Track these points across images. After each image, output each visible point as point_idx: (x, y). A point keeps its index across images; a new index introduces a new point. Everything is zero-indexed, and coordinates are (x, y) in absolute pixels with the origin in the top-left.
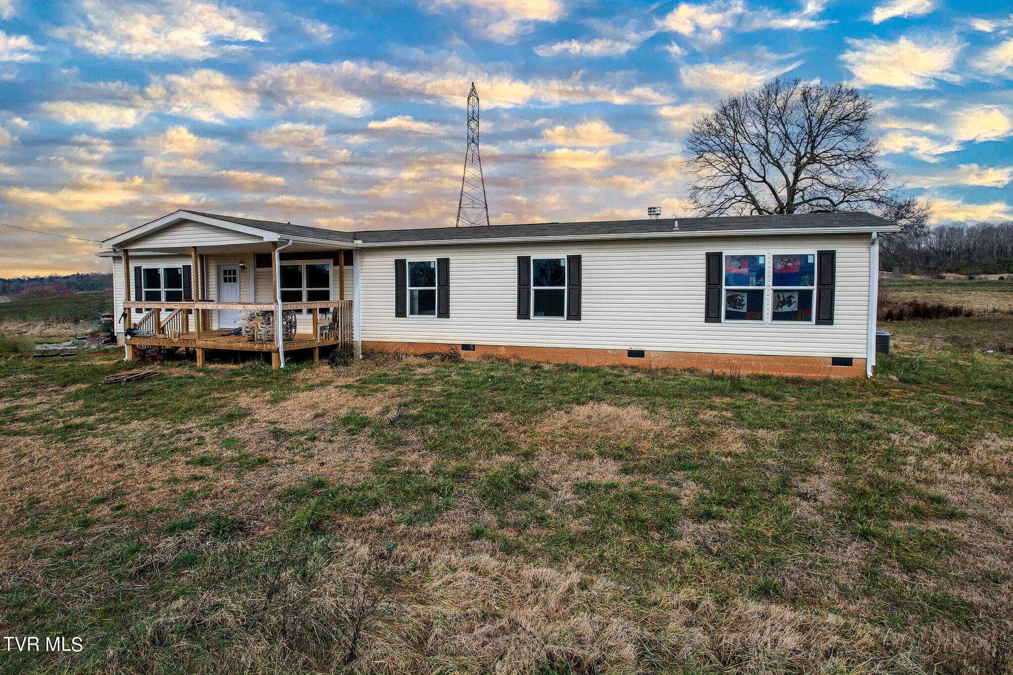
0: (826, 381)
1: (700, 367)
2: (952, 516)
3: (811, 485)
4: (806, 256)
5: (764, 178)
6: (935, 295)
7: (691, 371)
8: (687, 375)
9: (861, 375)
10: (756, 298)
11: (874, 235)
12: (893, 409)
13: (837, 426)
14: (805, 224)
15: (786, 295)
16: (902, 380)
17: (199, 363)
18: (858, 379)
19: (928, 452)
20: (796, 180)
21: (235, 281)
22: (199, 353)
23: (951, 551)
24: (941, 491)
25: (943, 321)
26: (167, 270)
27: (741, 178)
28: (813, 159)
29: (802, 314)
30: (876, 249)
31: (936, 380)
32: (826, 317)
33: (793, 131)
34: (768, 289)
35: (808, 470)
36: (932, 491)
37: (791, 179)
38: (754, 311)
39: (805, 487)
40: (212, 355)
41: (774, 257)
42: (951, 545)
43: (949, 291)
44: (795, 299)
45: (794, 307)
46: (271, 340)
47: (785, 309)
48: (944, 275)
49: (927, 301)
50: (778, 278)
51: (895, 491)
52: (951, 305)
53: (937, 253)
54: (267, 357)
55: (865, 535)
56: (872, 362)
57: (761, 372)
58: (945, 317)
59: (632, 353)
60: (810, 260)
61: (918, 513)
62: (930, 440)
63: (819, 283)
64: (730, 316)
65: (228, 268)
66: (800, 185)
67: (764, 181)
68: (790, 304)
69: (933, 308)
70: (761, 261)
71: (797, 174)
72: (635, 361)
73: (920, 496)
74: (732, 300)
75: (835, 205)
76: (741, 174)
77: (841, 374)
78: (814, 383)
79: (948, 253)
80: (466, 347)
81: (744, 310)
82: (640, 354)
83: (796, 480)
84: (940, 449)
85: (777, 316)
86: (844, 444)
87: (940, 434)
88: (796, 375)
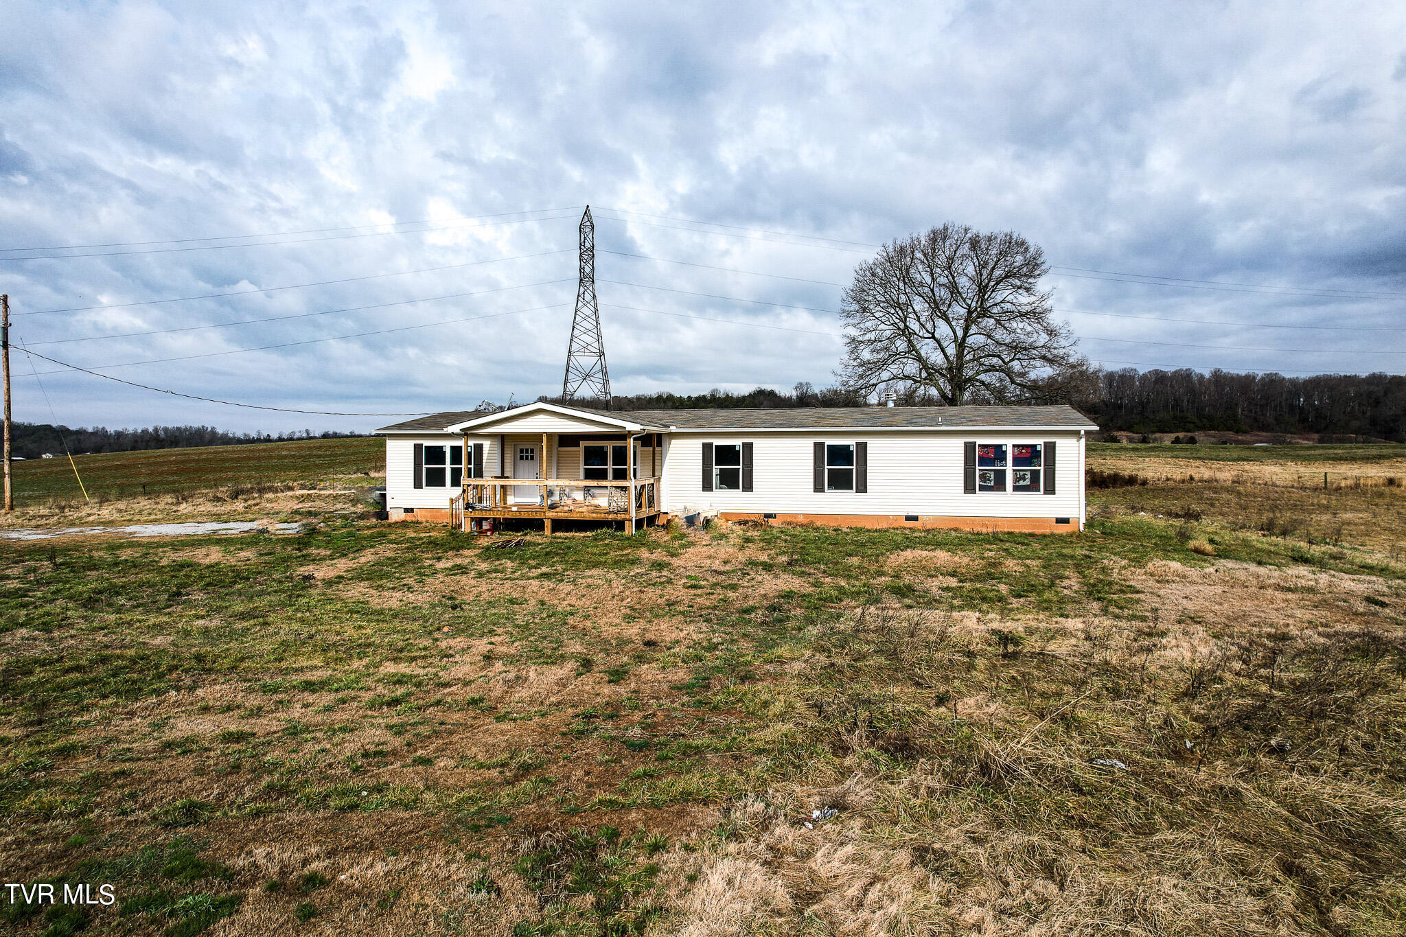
0: (1052, 535)
1: (961, 527)
2: (1138, 592)
3: (1066, 582)
4: (1035, 446)
5: (933, 334)
6: (1109, 462)
7: (956, 530)
8: (953, 533)
9: (1076, 530)
10: (1001, 476)
11: (1082, 432)
12: (1100, 549)
13: (1072, 557)
14: (1032, 421)
15: (1022, 473)
16: (1102, 533)
17: (548, 531)
18: (1074, 533)
19: (1124, 568)
20: (965, 335)
21: (532, 458)
22: (548, 524)
23: (1138, 603)
24: (1132, 583)
25: (1120, 490)
26: (453, 448)
27: (906, 332)
28: (985, 313)
29: (1033, 487)
30: (1083, 441)
31: (1124, 533)
32: (1050, 489)
33: (963, 282)
34: (1009, 469)
35: (1062, 577)
36: (1128, 583)
37: (960, 333)
38: (1000, 485)
39: (1063, 584)
40: (559, 525)
41: (1014, 446)
42: (1138, 601)
43: (1123, 457)
44: (1028, 476)
45: (1027, 482)
46: (626, 511)
47: (1021, 483)
48: (1115, 433)
49: (1103, 468)
50: (1017, 461)
51: (1110, 584)
52: (1126, 473)
53: (1107, 406)
54: (620, 525)
55: (1099, 599)
56: (1083, 520)
57: (1006, 530)
58: (1122, 486)
59: (908, 518)
60: (1038, 449)
61: (1122, 591)
62: (1124, 563)
63: (1045, 465)
64: (982, 488)
65: (524, 447)
66: (970, 340)
67: (933, 337)
68: (1025, 480)
69: (1109, 476)
70: (1004, 449)
71: (966, 329)
72: (911, 524)
73: (1122, 585)
74: (983, 477)
75: (1006, 363)
76: (907, 327)
77: (1062, 529)
78: (1045, 536)
79: (1120, 407)
80: (768, 516)
81: (992, 484)
82: (915, 518)
83: (1057, 581)
84: (1130, 566)
85: (1016, 489)
86: (1077, 566)
87: (1130, 560)
88: (1031, 531)
